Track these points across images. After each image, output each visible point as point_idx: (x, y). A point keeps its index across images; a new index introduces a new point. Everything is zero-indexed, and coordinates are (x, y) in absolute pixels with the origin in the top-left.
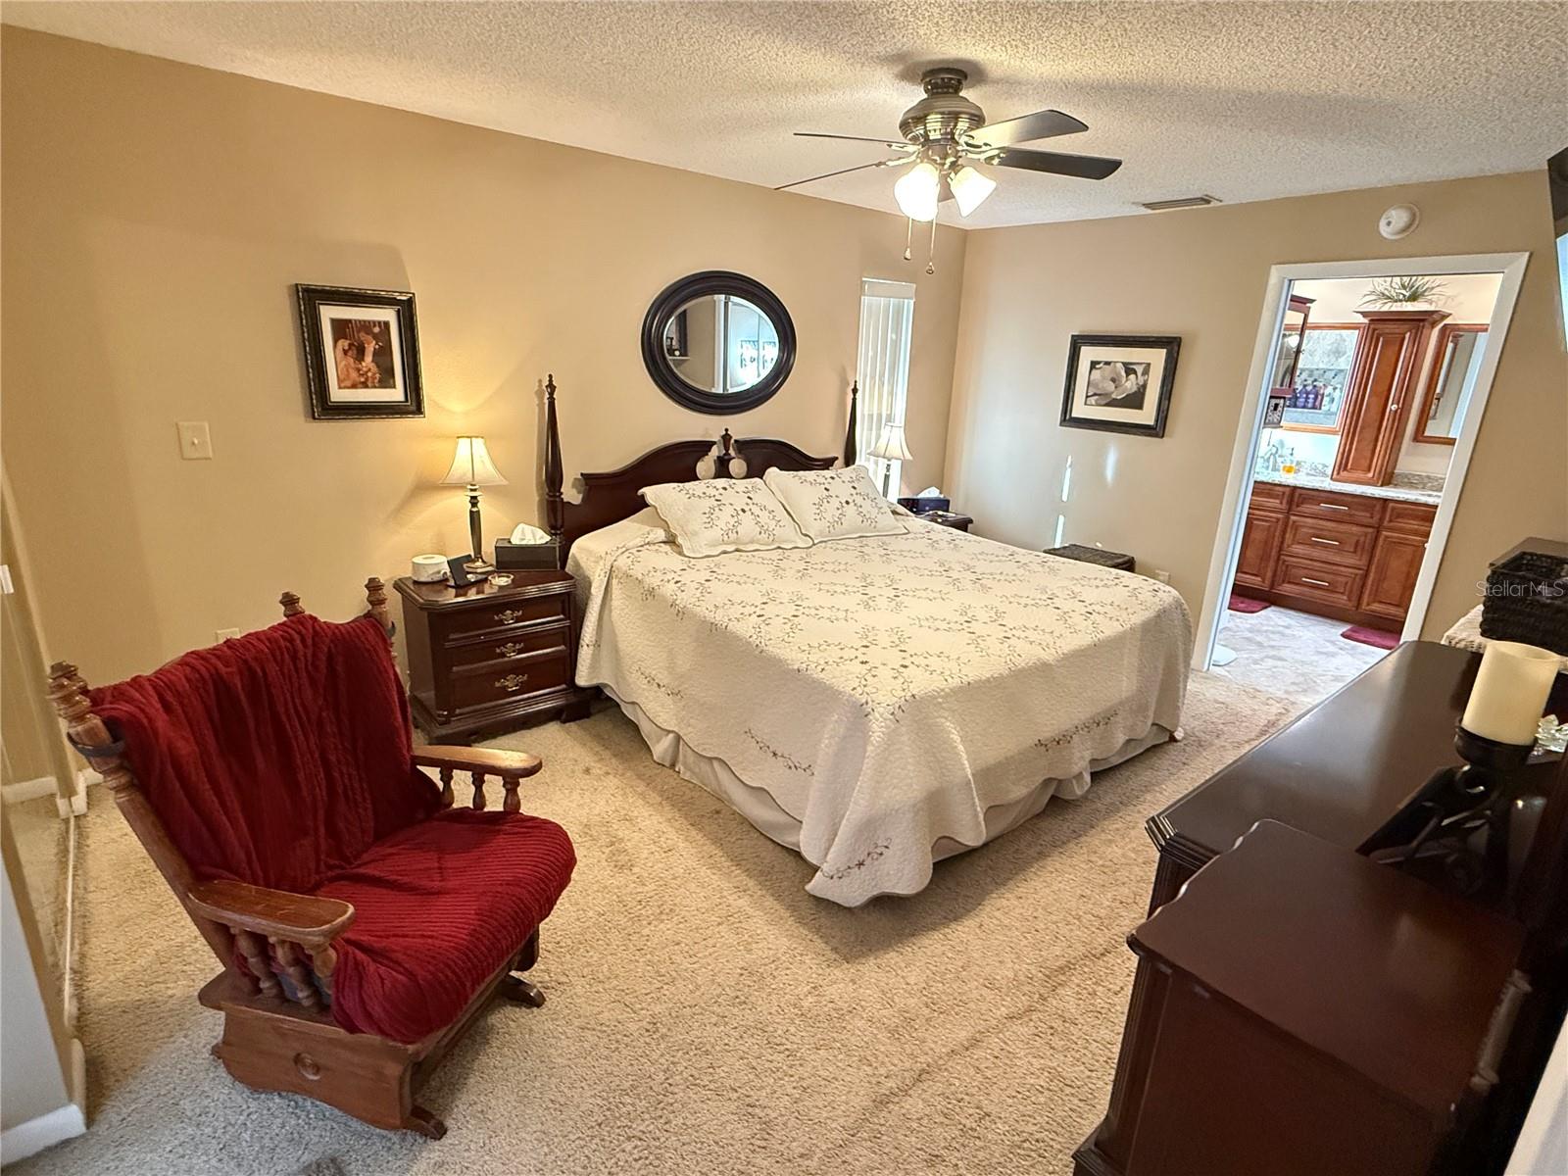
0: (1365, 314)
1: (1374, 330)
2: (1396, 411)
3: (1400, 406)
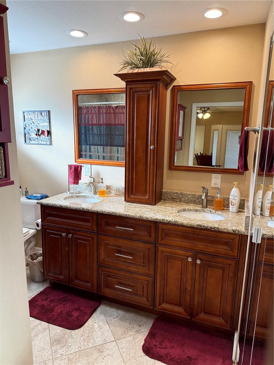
0: (122, 76)
1: (131, 89)
2: (154, 149)
3: (156, 146)
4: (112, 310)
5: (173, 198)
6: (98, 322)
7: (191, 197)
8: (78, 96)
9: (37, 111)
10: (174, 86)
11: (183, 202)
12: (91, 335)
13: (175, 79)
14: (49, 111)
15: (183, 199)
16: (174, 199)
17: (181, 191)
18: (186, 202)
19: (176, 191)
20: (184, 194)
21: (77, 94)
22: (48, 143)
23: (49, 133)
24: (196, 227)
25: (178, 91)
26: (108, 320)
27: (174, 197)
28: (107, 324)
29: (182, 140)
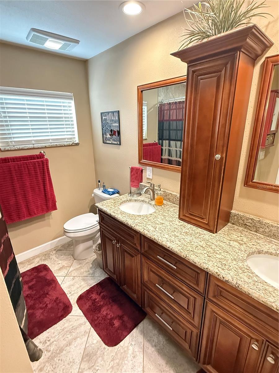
4: (154, 332)
5: (245, 224)
6: (135, 344)
7: (274, 230)
8: (143, 92)
9: (110, 112)
10: (267, 58)
11: (260, 234)
12: (122, 363)
13: (272, 44)
14: (119, 111)
15: (261, 230)
16: (248, 227)
17: (260, 217)
18: (265, 235)
19: (252, 217)
20: (264, 223)
21: (142, 90)
22: (119, 143)
23: (119, 133)
24: (275, 310)
25: (275, 65)
26: (145, 346)
27: (247, 224)
28: (143, 353)
29: (275, 134)
